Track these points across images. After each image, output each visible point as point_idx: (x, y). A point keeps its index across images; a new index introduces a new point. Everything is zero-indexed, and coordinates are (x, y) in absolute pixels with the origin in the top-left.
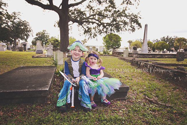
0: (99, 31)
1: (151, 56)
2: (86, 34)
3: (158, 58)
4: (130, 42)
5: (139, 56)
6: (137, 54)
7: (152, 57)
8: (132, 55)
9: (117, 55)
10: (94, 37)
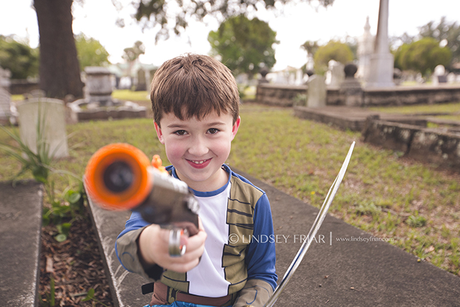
0: (197, 8)
1: (412, 98)
2: (144, 19)
3: (440, 103)
4: (309, 48)
5: (367, 100)
6: (358, 91)
7: (419, 103)
8: (341, 98)
9: (275, 100)
10: (177, 33)
